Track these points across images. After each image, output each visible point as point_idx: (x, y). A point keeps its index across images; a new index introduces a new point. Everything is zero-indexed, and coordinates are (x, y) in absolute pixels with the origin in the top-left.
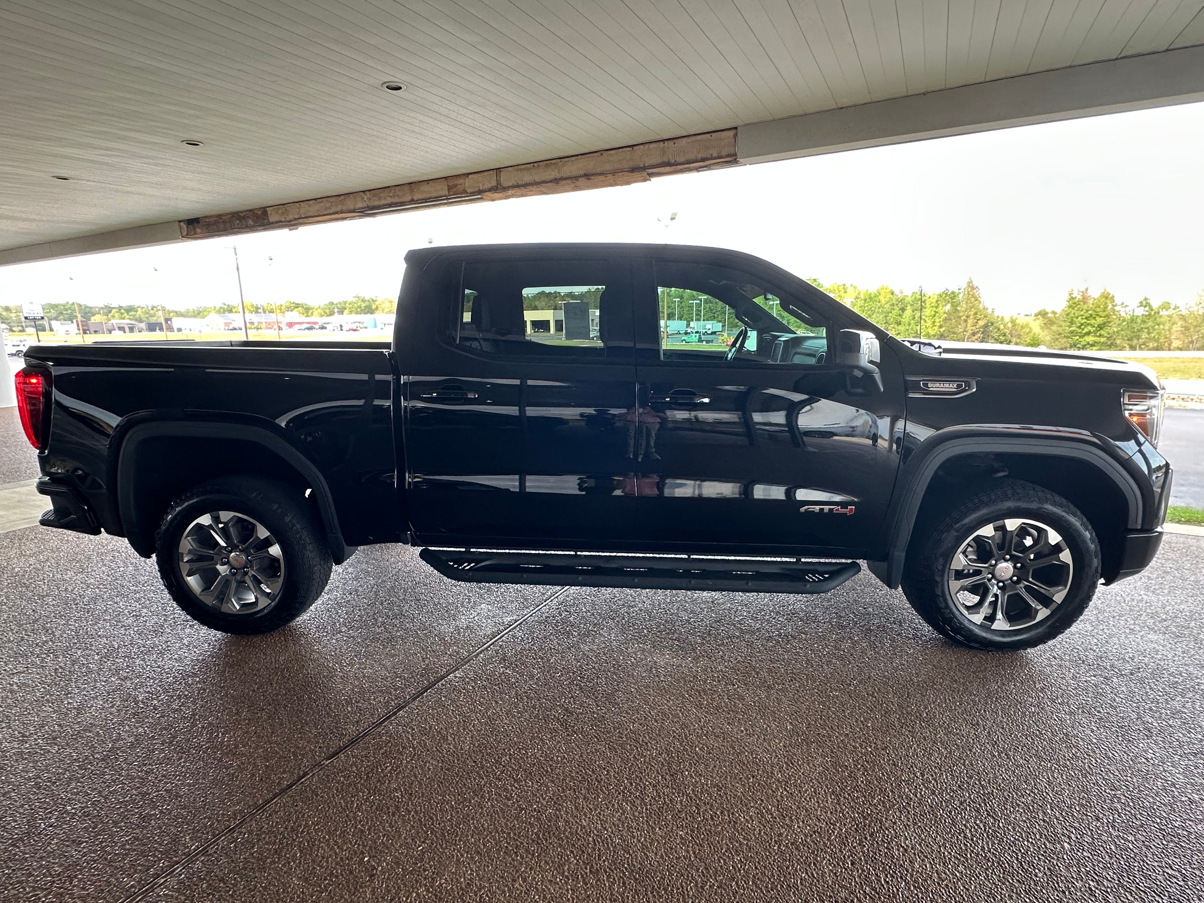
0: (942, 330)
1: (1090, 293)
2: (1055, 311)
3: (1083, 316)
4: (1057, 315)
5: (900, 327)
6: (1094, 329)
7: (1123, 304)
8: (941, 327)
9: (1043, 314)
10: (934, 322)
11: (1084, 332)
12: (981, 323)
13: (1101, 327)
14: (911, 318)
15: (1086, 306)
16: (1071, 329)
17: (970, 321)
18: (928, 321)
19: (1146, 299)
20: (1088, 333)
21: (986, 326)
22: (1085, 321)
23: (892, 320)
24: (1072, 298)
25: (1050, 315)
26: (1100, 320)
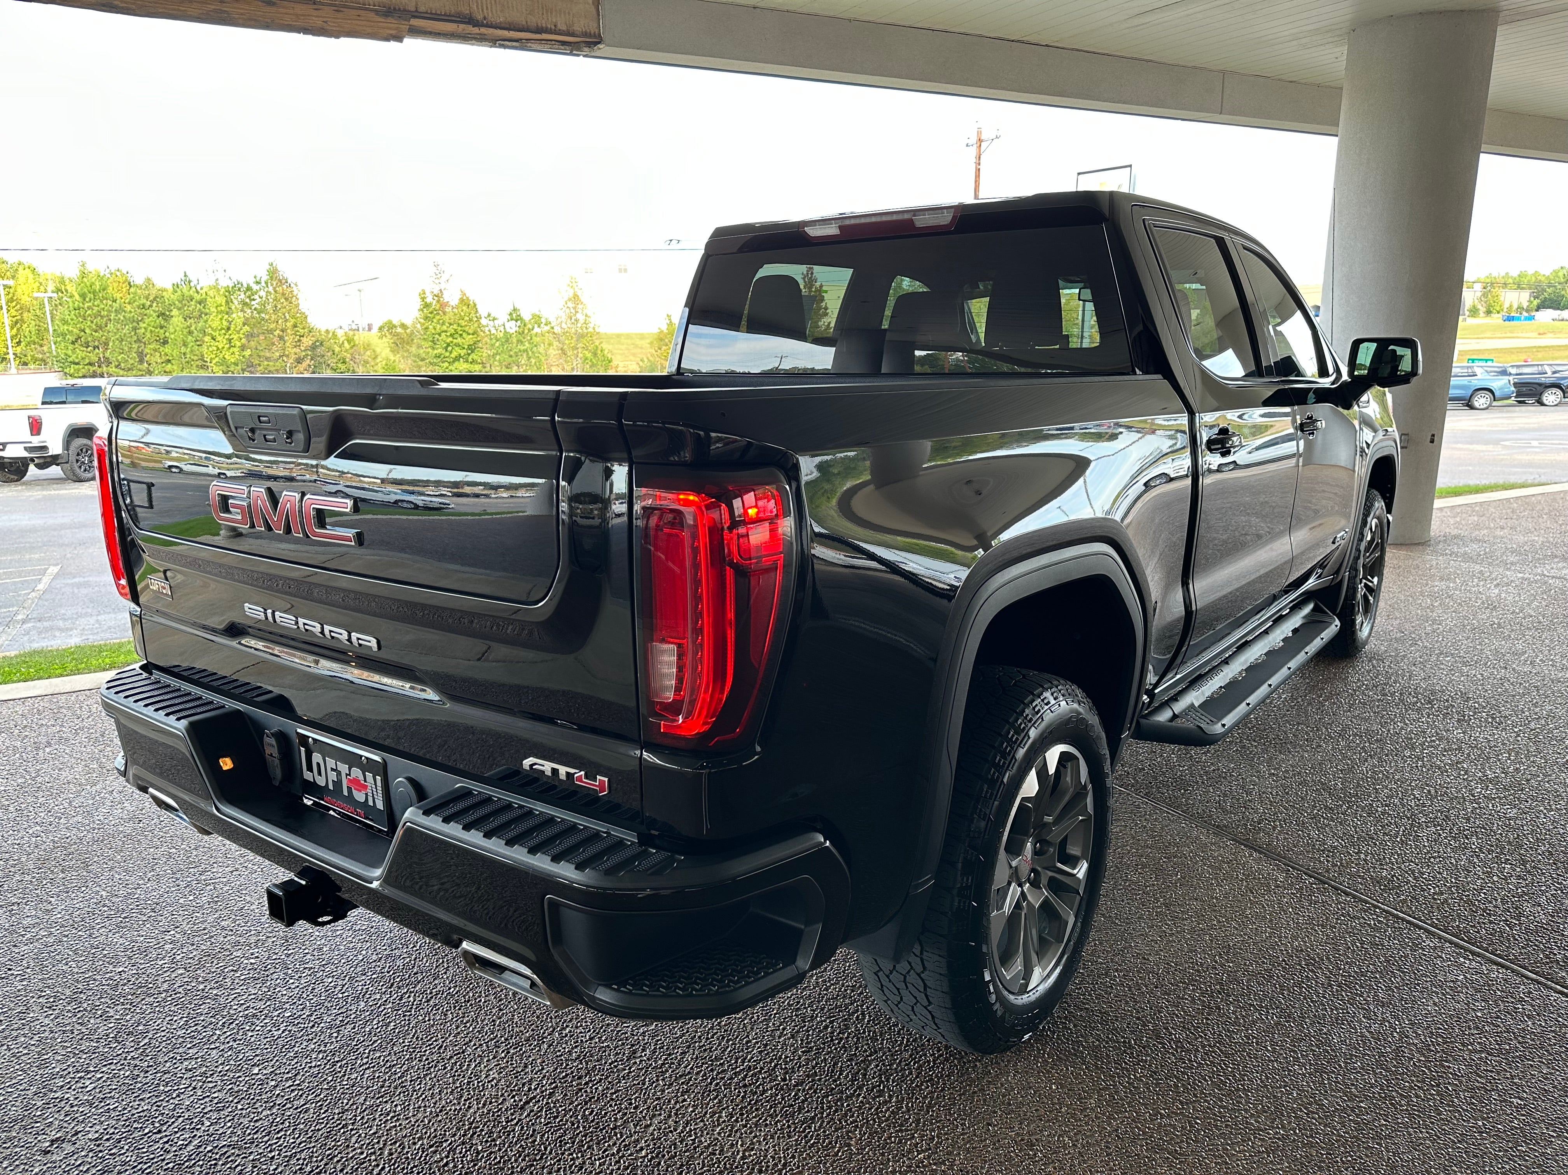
0: (247, 353)
1: (446, 298)
2: (405, 323)
3: (446, 332)
4: (408, 331)
5: (167, 349)
6: (465, 351)
7: (489, 315)
8: (243, 348)
9: (388, 327)
10: (230, 340)
11: (453, 355)
12: (307, 342)
13: (472, 349)
14: (185, 331)
15: (447, 317)
16: (436, 352)
17: (289, 339)
18: (219, 338)
19: (515, 310)
20: (457, 359)
21: (313, 347)
22: (451, 339)
23: (148, 335)
24: (427, 306)
25: (399, 330)
26: (469, 339)
